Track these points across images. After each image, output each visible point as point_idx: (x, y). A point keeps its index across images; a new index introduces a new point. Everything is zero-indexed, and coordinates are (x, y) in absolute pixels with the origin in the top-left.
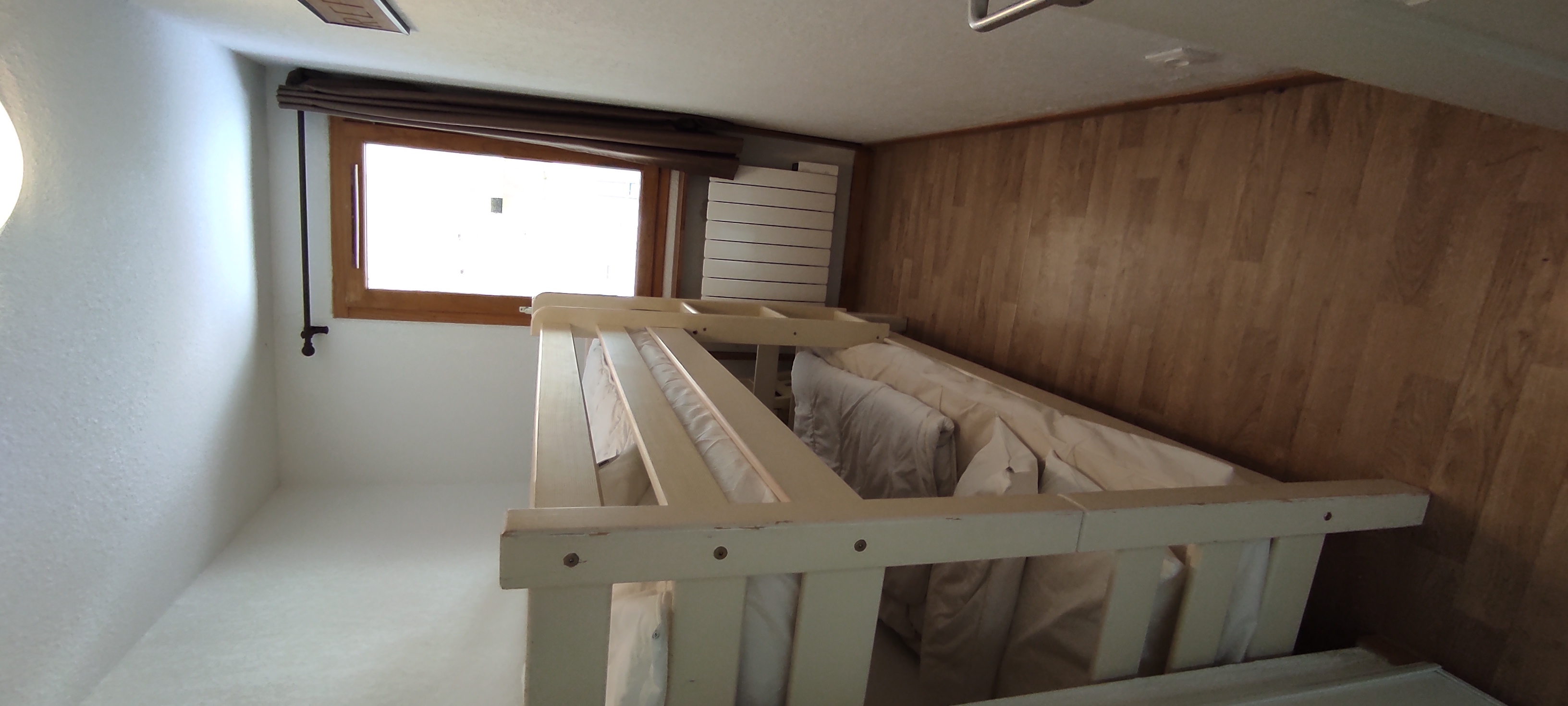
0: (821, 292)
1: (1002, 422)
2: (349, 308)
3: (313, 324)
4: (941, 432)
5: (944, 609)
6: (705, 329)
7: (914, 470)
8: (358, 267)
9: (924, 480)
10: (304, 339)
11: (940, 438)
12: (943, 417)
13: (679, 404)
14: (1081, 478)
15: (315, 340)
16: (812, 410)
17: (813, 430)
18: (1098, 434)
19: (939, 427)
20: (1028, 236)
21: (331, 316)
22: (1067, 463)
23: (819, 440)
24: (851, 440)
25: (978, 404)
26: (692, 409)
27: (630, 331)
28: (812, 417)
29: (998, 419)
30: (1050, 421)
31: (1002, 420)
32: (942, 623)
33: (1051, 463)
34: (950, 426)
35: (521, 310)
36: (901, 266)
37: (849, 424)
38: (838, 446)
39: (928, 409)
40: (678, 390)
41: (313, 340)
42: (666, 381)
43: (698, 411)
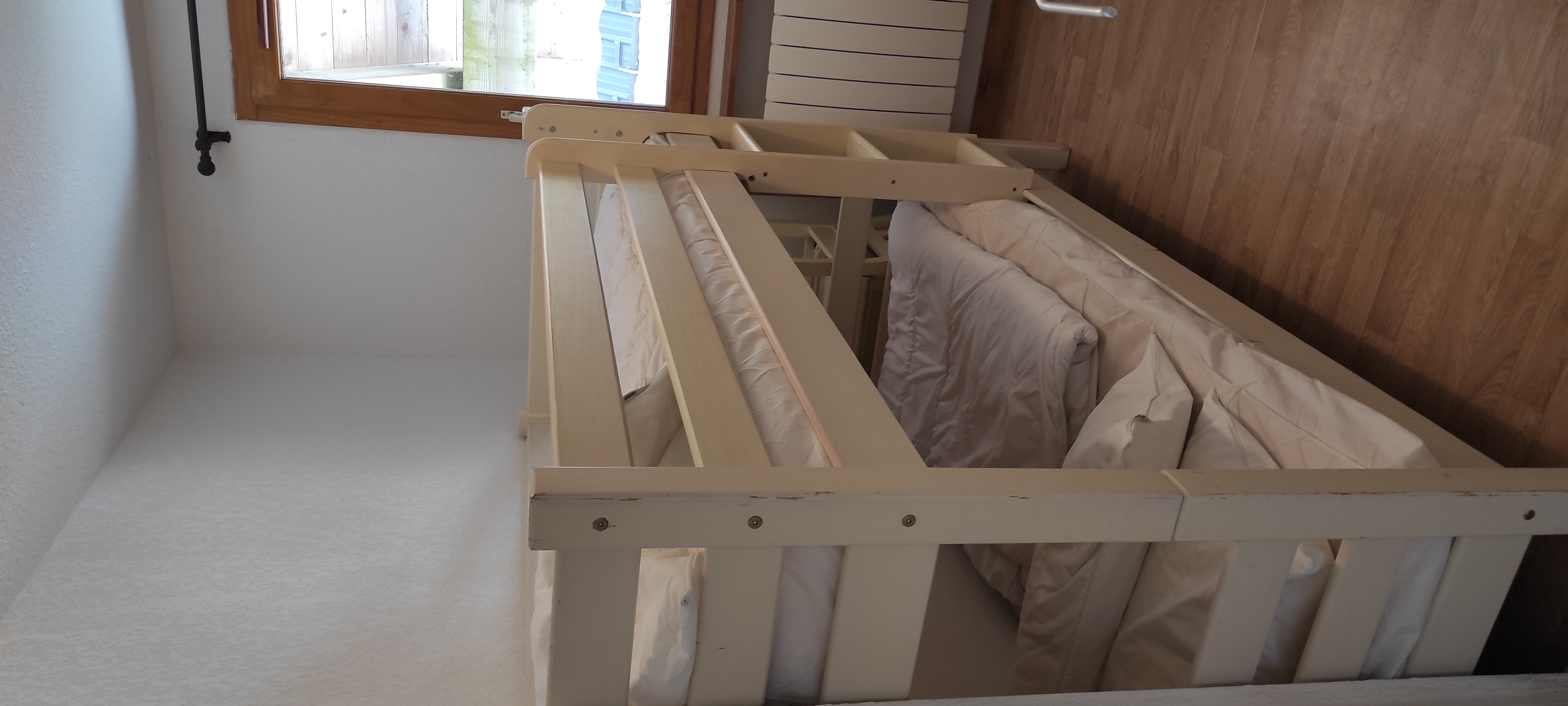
0: (945, 100)
1: (1158, 341)
2: (258, 107)
3: (210, 127)
4: (1079, 345)
5: (1047, 580)
6: (765, 174)
7: (1036, 393)
8: (268, 47)
9: (1050, 408)
10: (200, 151)
11: (1076, 353)
12: (1082, 324)
13: (724, 310)
14: (1240, 429)
15: (216, 151)
16: (913, 288)
17: (914, 316)
18: (1274, 376)
19: (1075, 338)
20: (1253, 49)
21: (234, 116)
22: (1228, 411)
23: (920, 330)
24: (962, 337)
25: (1130, 312)
26: (740, 318)
27: (662, 177)
28: (913, 298)
29: (1152, 338)
30: (1217, 349)
31: (1158, 337)
32: (1042, 597)
33: (1209, 408)
34: (1092, 337)
35: (504, 115)
36: (1069, 68)
37: (960, 316)
38: (945, 343)
39: (1066, 309)
40: (723, 286)
41: (211, 153)
42: (708, 269)
43: (747, 323)
